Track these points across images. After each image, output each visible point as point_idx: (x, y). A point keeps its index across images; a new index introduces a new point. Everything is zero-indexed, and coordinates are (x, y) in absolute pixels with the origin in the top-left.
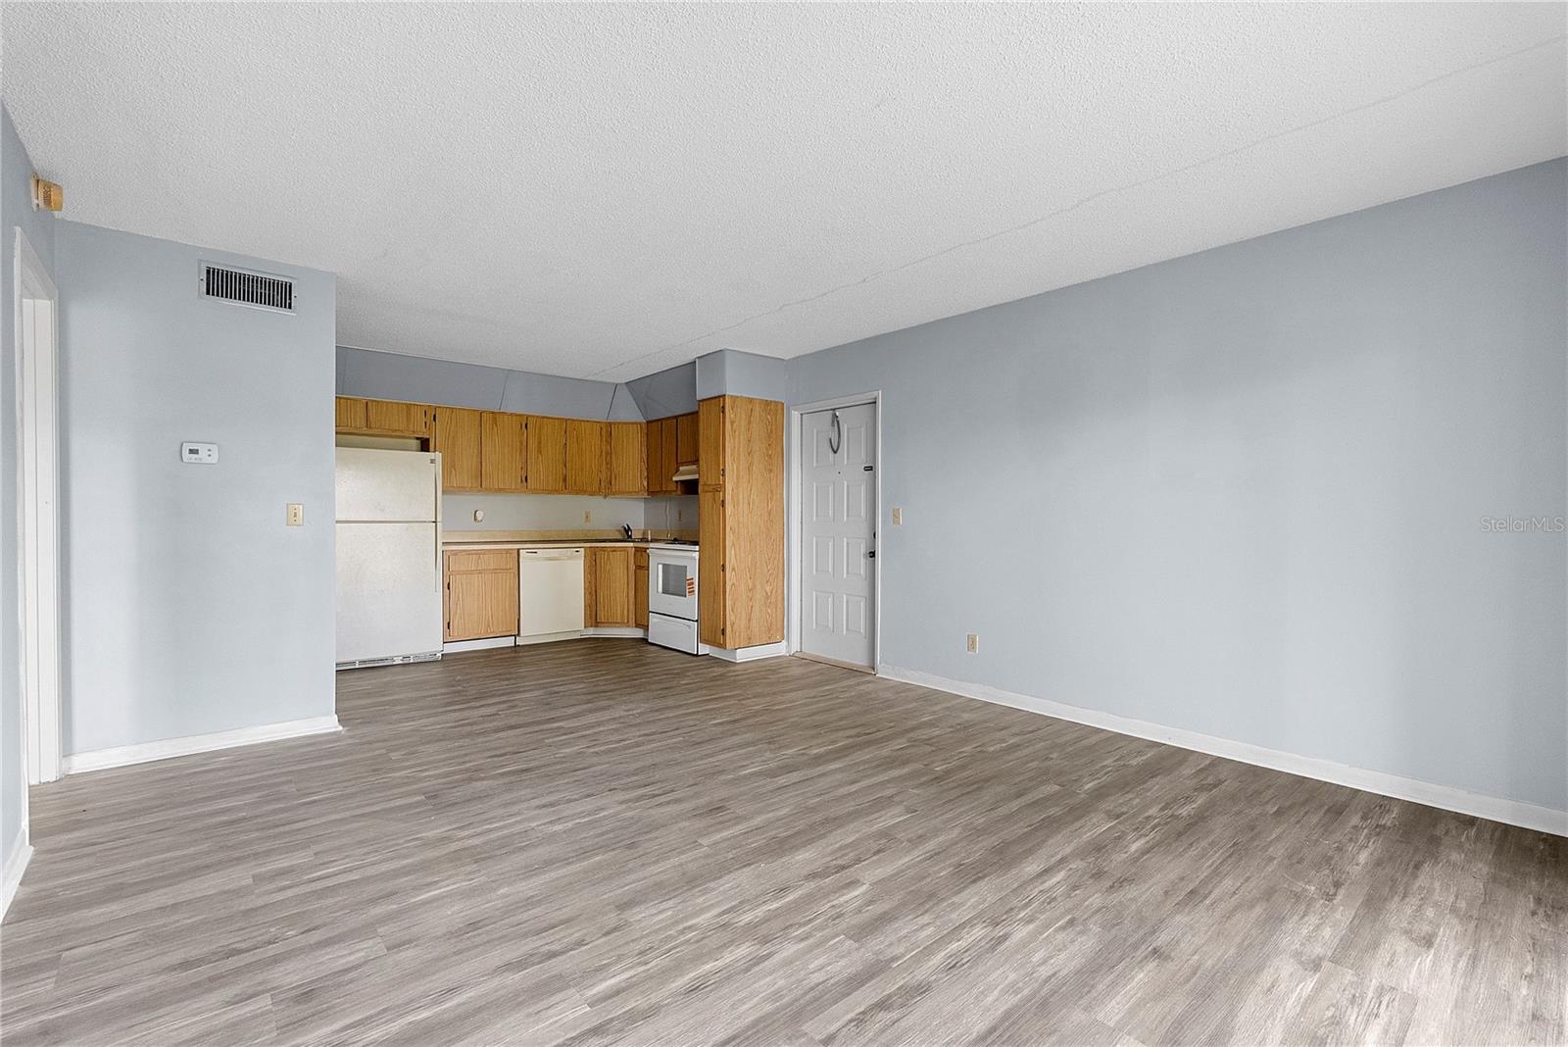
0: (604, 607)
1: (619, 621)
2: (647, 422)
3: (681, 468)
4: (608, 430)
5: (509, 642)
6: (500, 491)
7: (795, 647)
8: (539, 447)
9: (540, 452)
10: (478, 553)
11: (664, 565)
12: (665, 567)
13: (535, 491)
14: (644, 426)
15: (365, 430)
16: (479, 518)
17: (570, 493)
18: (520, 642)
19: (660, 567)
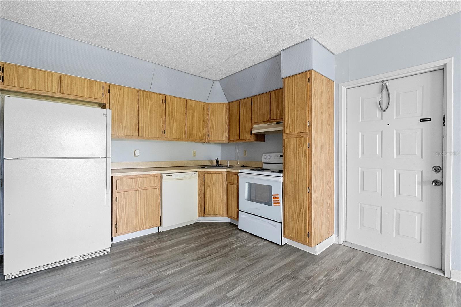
0: (209, 205)
1: (218, 214)
2: (229, 103)
3: (254, 126)
4: (208, 107)
5: (155, 230)
6: (149, 138)
7: (342, 240)
8: (172, 114)
9: (172, 116)
10: (136, 177)
11: (249, 183)
12: (250, 185)
13: (170, 139)
14: (227, 105)
15: (59, 95)
16: (137, 154)
17: (188, 141)
18: (161, 230)
19: (247, 184)
